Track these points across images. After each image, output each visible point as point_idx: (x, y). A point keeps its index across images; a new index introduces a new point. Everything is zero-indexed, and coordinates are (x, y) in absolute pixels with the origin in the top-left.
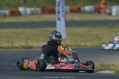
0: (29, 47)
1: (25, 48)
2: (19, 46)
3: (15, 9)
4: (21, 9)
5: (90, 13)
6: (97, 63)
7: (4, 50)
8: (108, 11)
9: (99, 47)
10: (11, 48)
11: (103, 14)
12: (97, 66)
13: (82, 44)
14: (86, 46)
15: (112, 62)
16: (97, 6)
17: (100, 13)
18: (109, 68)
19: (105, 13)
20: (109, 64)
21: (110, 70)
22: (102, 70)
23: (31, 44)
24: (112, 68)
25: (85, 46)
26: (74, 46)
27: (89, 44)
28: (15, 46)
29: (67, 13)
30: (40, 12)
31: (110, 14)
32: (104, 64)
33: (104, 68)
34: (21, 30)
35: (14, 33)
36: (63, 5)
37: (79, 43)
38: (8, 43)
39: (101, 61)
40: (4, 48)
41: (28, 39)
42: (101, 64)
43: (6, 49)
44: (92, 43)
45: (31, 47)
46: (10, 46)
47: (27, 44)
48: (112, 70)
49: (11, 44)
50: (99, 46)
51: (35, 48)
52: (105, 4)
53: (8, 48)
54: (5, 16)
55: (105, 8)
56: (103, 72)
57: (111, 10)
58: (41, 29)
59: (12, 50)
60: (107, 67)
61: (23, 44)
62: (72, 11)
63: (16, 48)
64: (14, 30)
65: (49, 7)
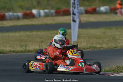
2: (33, 50)
3: (28, 12)
4: (34, 11)
5: (106, 13)
6: (113, 65)
7: (17, 54)
9: (115, 49)
10: (25, 51)
12: (114, 68)
13: (98, 46)
14: (102, 48)
16: (113, 7)
17: (116, 13)
22: (118, 72)
25: (100, 48)
26: (90, 48)
27: (105, 46)
28: (28, 50)
29: (82, 14)
30: (54, 14)
32: (120, 66)
33: (120, 71)
34: (34, 33)
35: (28, 36)
36: (78, 6)
37: (94, 45)
38: (21, 46)
39: (117, 63)
40: (17, 53)
41: (42, 42)
42: (117, 66)
43: (20, 53)
44: (108, 45)
46: (23, 50)
49: (25, 48)
50: (115, 47)
52: (120, 4)
53: (21, 52)
54: (18, 18)
55: (121, 8)
56: (120, 75)
59: (26, 53)
61: (37, 48)
62: (87, 12)
63: (30, 51)
64: (28, 33)
65: (64, 8)
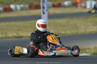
0: (20, 36)
1: (16, 37)
2: (11, 37)
3: (7, 7)
4: (12, 6)
5: (69, 6)
8: (83, 5)
9: (77, 34)
10: (5, 38)
11: (79, 7)
13: (63, 32)
14: (66, 34)
15: (88, 46)
16: (74, 1)
17: (77, 6)
18: (85, 51)
19: (81, 6)
20: (85, 48)
21: (86, 53)
23: (21, 34)
24: (88, 51)
27: (68, 32)
28: (8, 36)
29: (49, 7)
30: (28, 8)
31: (85, 7)
34: (13, 23)
35: (8, 26)
37: (60, 32)
38: (2, 34)
41: (19, 30)
43: (1, 39)
44: (71, 31)
45: (22, 37)
46: (4, 37)
47: (18, 35)
48: (88, 53)
49: (5, 35)
51: (25, 37)
53: (3, 38)
56: (81, 55)
57: (86, 4)
58: (29, 22)
60: (83, 51)
61: (15, 35)
62: (54, 6)
63: (9, 38)
64: (7, 23)
65: (35, 3)
